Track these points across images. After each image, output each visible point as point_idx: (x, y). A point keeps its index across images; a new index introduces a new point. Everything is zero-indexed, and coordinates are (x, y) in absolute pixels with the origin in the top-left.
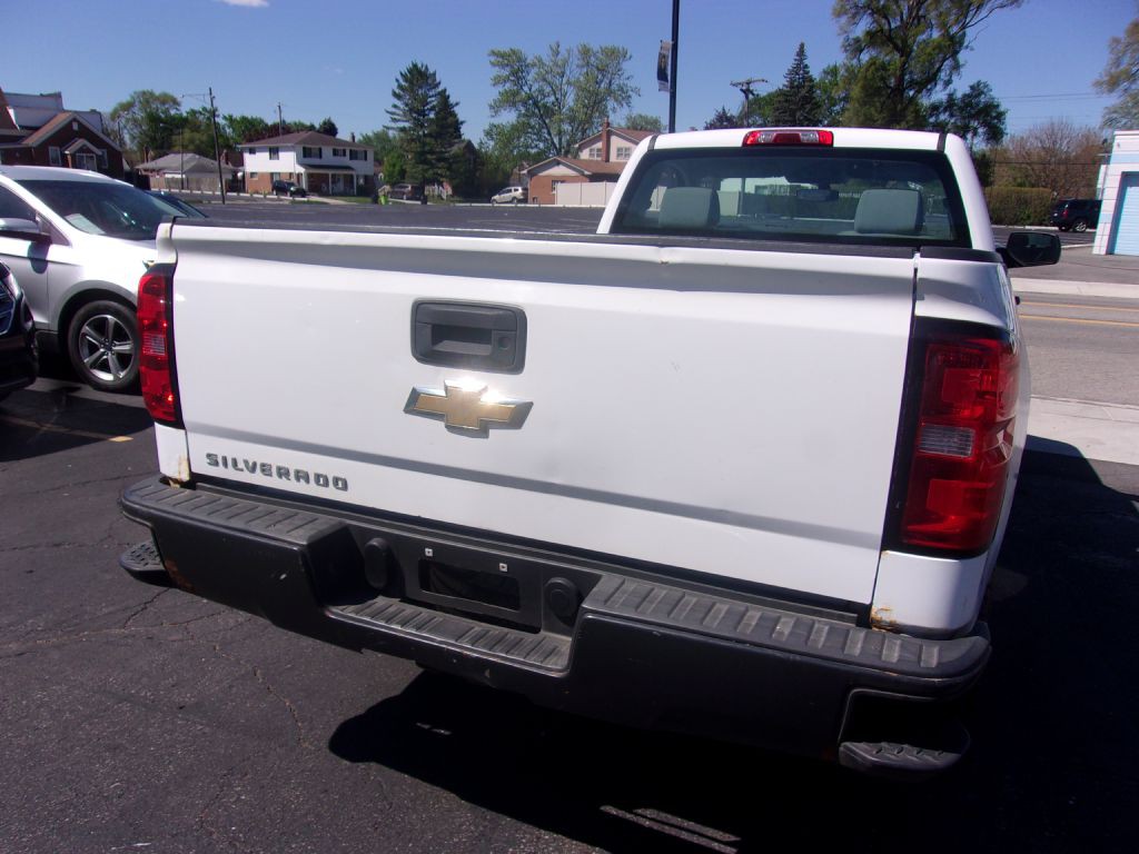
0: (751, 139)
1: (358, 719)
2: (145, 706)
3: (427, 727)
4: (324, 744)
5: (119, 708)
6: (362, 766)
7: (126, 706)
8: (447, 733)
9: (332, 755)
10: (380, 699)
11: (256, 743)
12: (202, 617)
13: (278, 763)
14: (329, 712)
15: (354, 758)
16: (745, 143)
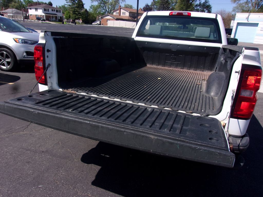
0: (171, 14)
1: (86, 153)
2: (34, 151)
3: (103, 155)
4: (80, 160)
5: (27, 152)
6: (90, 165)
7: (29, 152)
8: (109, 156)
9: (82, 163)
10: (91, 149)
11: (63, 160)
12: (42, 129)
13: (70, 165)
14: (79, 152)
15: (88, 163)
16: (169, 15)
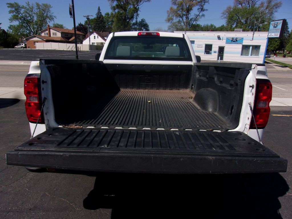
0: (140, 34)
1: (86, 198)
2: (18, 212)
3: (107, 195)
4: (83, 207)
5: (9, 215)
6: (98, 210)
7: (11, 214)
9: (87, 210)
10: (89, 192)
11: (62, 213)
12: (14, 182)
13: (73, 216)
14: (77, 199)
15: (95, 208)
16: (138, 35)
